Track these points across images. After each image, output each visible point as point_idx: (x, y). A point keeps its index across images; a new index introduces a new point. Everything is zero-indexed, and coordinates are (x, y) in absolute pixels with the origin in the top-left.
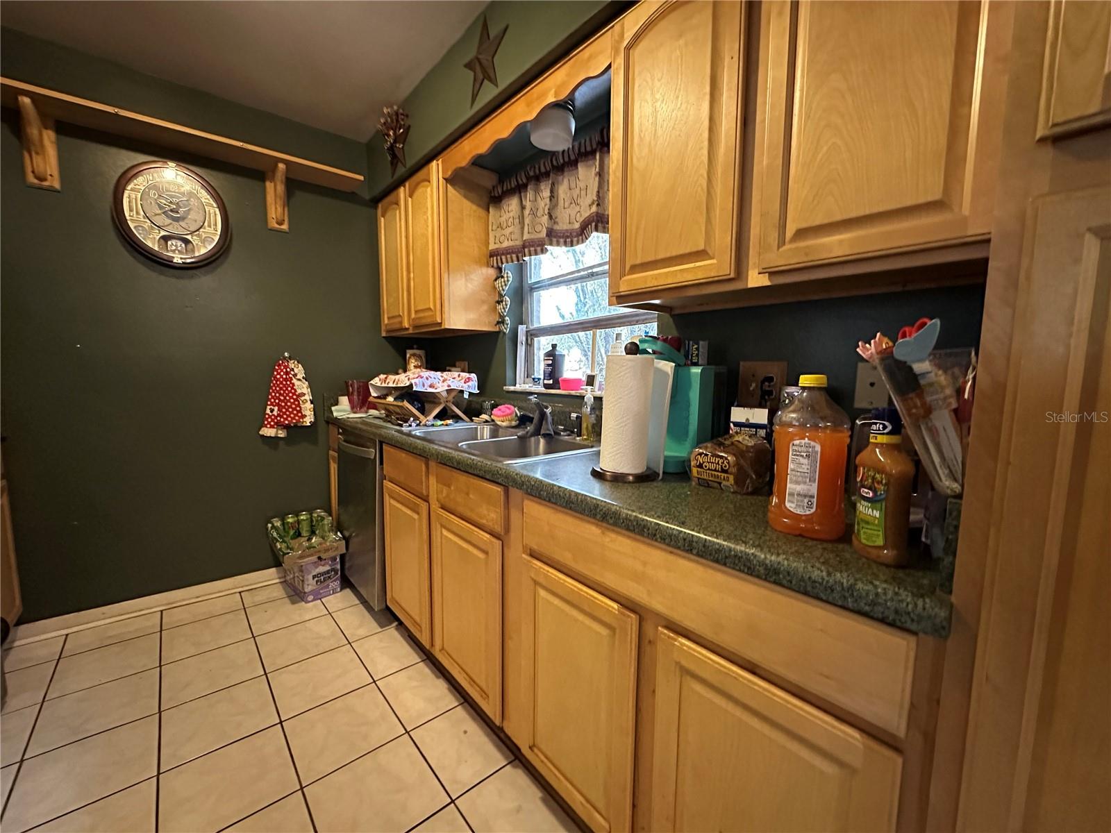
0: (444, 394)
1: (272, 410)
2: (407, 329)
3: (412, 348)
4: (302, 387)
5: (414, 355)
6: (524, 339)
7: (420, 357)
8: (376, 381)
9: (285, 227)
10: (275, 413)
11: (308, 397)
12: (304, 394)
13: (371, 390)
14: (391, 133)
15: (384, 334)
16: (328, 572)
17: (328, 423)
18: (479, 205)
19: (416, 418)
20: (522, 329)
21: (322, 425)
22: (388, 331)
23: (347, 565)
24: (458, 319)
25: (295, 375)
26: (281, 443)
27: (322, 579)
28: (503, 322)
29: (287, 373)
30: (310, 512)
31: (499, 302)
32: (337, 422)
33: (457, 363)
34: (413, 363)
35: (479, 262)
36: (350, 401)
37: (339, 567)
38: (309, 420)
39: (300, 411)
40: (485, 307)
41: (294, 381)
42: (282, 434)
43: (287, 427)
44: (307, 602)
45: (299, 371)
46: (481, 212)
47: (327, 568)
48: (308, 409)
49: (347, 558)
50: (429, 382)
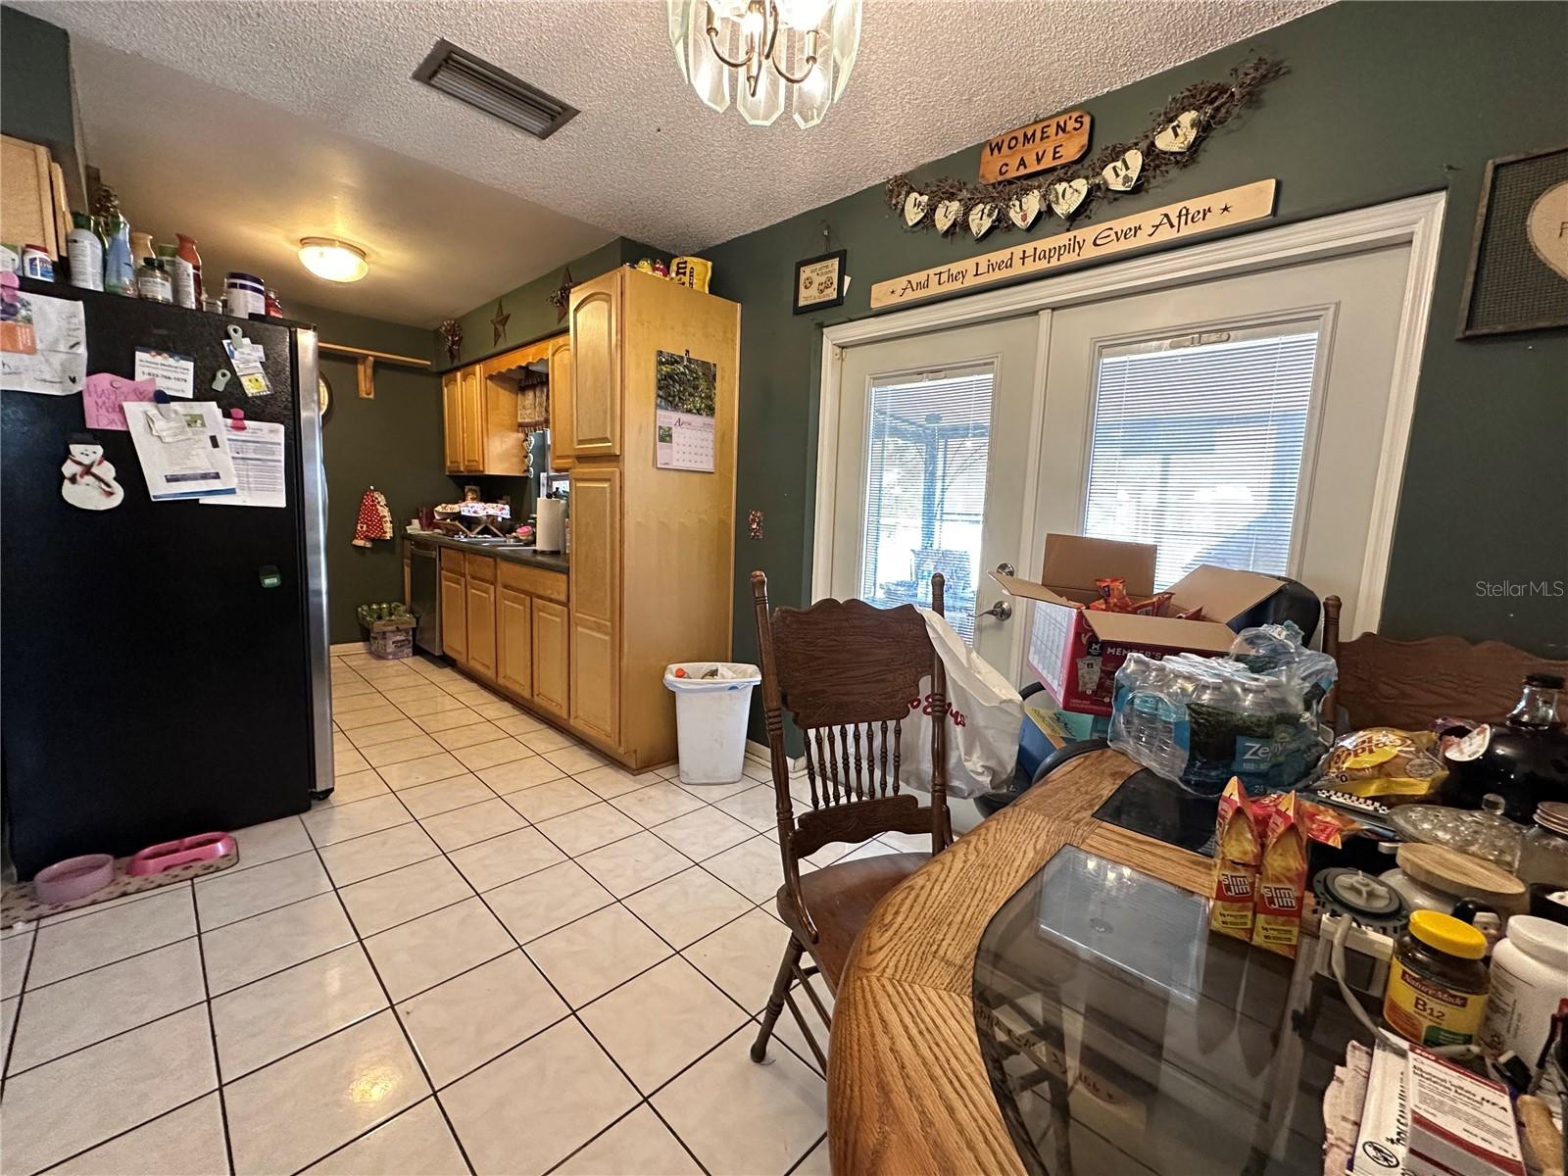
0: (485, 518)
1: (362, 527)
2: (462, 472)
3: (469, 485)
4: (385, 512)
5: (471, 490)
6: (545, 482)
7: (475, 491)
8: (439, 509)
9: (371, 396)
10: (364, 529)
11: (388, 519)
12: (385, 517)
13: (436, 515)
14: (450, 338)
15: (447, 473)
16: (403, 641)
17: (403, 538)
18: (511, 392)
19: (464, 532)
20: (543, 475)
21: (398, 540)
22: (450, 472)
23: (417, 638)
24: (495, 468)
25: (379, 503)
26: (368, 553)
27: (399, 645)
28: (528, 471)
29: (373, 501)
30: (389, 603)
31: (526, 457)
32: (410, 537)
33: (504, 497)
34: (470, 496)
35: (513, 430)
36: (421, 523)
37: (411, 638)
38: (389, 535)
39: (382, 529)
40: (515, 460)
41: (378, 506)
42: (368, 545)
43: (372, 540)
44: (388, 659)
45: (382, 499)
46: (514, 396)
47: (403, 638)
48: (388, 527)
49: (418, 632)
50: (473, 510)
